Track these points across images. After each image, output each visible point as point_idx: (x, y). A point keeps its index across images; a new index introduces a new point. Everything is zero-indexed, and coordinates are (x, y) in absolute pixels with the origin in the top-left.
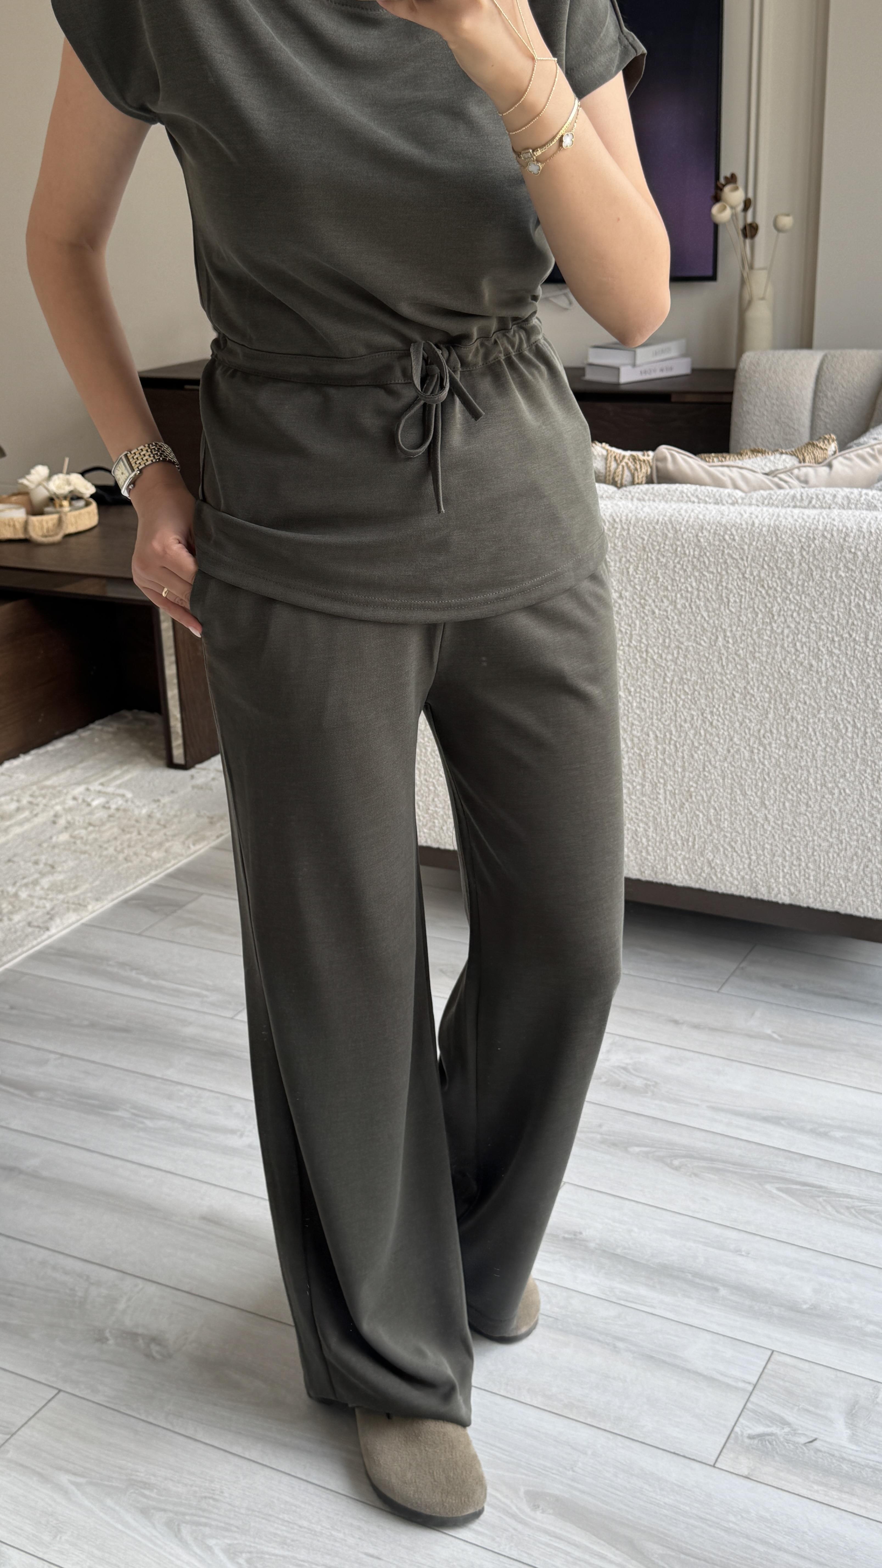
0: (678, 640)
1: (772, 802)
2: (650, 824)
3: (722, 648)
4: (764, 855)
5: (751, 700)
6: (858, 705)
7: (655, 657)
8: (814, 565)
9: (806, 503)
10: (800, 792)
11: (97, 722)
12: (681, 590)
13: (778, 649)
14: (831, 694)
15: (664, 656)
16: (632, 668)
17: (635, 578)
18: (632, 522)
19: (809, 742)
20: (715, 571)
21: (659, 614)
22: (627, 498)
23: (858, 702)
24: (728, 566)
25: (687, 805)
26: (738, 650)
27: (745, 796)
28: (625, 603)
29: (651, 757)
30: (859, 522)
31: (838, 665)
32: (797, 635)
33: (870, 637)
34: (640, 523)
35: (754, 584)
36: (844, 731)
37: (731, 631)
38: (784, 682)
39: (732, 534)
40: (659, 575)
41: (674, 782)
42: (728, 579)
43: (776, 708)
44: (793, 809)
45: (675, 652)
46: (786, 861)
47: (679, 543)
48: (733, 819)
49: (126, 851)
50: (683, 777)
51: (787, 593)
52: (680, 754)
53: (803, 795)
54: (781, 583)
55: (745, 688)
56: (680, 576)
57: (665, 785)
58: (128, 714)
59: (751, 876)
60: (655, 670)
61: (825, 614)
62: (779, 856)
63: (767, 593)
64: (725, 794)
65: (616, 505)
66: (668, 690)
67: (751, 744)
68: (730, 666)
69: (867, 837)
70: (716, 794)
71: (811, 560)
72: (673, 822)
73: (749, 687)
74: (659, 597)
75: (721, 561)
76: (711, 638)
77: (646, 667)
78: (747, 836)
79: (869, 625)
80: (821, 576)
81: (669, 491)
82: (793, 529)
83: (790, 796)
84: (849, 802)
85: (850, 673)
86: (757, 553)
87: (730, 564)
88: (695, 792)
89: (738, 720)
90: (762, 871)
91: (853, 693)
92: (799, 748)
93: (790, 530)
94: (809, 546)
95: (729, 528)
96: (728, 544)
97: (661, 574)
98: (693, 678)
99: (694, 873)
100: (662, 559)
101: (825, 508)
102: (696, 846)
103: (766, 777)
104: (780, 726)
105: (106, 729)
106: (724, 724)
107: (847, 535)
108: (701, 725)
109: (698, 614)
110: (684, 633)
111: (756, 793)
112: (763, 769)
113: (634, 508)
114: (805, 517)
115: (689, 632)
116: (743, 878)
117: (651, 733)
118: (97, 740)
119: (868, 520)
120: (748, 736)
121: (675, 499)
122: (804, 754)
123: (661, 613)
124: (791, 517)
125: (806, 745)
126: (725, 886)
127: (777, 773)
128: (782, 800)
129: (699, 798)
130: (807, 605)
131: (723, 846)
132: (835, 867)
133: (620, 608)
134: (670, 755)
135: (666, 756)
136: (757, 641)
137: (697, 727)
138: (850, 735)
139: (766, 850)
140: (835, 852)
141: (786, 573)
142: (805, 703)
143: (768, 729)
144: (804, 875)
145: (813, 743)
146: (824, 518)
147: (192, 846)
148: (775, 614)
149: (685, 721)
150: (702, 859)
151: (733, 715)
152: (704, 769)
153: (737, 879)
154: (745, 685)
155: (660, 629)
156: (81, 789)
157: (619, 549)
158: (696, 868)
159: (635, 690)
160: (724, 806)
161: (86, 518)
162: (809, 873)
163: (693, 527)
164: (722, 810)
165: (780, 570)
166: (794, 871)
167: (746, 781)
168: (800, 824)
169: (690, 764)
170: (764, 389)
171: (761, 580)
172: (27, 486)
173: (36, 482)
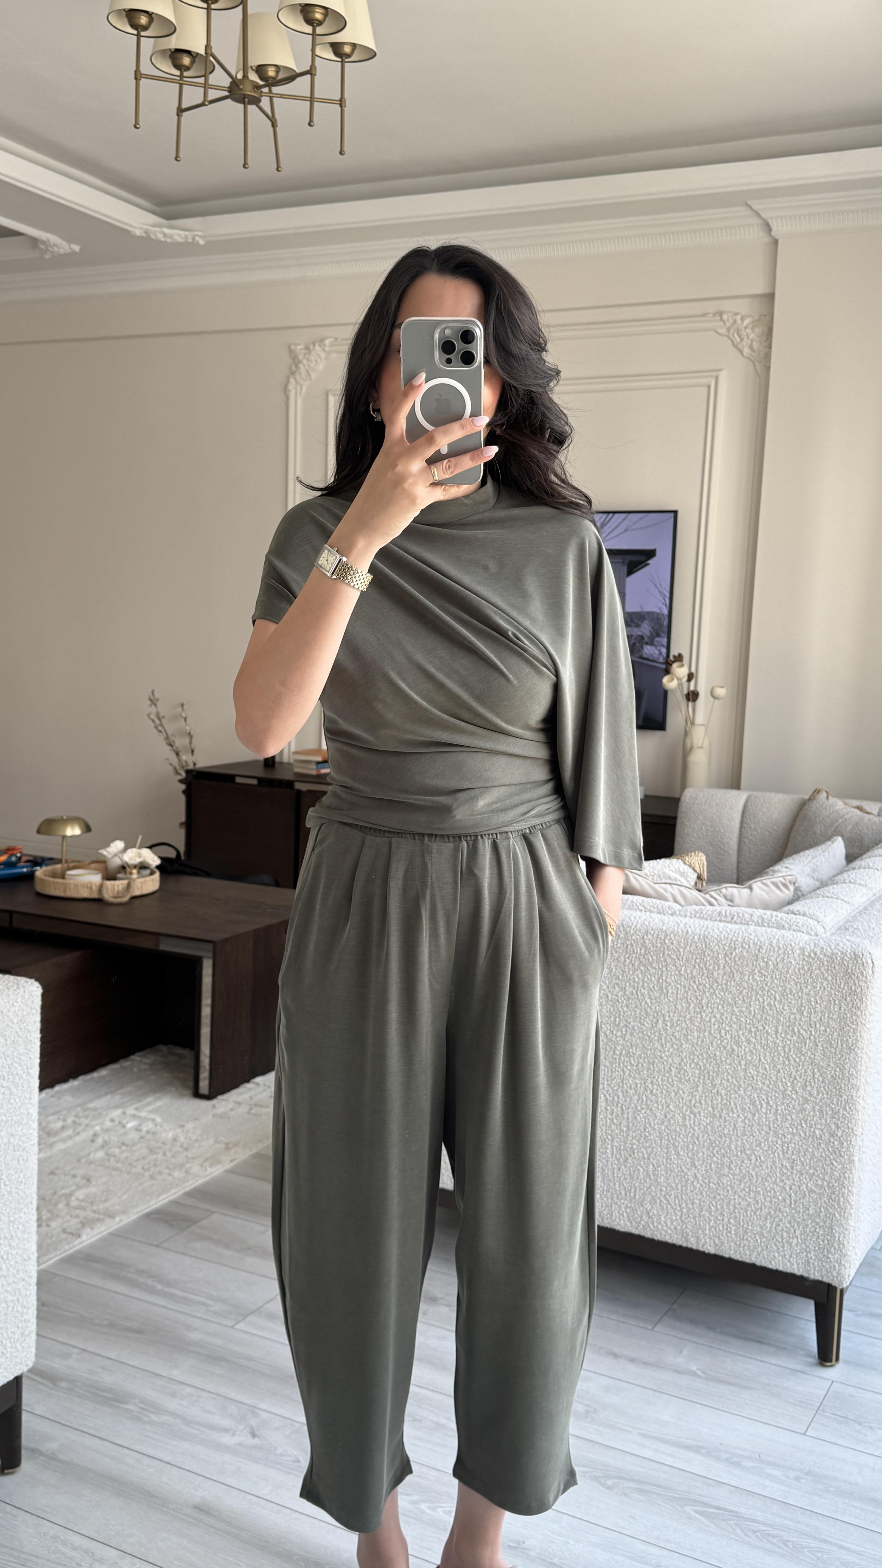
0: (626, 1020)
1: (701, 1163)
3: (662, 1030)
4: (694, 1208)
5: (684, 1075)
6: (771, 1086)
7: (608, 1032)
8: (735, 969)
9: (729, 919)
10: (724, 1157)
11: (137, 1054)
12: (630, 980)
13: (706, 1034)
14: (749, 1075)
15: (615, 1032)
19: (731, 1114)
20: (657, 967)
23: (770, 1084)
24: (667, 964)
25: (630, 1159)
26: (675, 1033)
27: (678, 1156)
30: (770, 938)
31: (755, 1051)
32: (722, 1024)
33: (780, 1031)
36: (759, 1107)
37: (669, 1016)
38: (711, 1062)
39: (671, 939)
41: (620, 1139)
42: (667, 974)
43: (704, 1083)
44: (718, 1171)
45: (624, 1030)
46: (712, 1216)
47: (628, 942)
49: (152, 1169)
50: (628, 1135)
51: (714, 989)
52: (625, 1116)
53: (726, 1159)
54: (709, 980)
55: (680, 1064)
56: (629, 969)
57: (612, 1141)
58: (164, 1048)
59: (682, 1227)
61: (744, 1009)
62: (706, 1211)
63: (698, 987)
64: (662, 1153)
67: (684, 1111)
68: (668, 1044)
69: (778, 1199)
70: (654, 1153)
71: (733, 964)
73: (683, 1064)
75: (662, 959)
76: (652, 1021)
78: (679, 1191)
79: (778, 1021)
80: (740, 978)
82: (719, 939)
83: (715, 1159)
84: (764, 1167)
85: (764, 1058)
86: (690, 956)
87: (669, 962)
88: (637, 1149)
89: (674, 1091)
90: (692, 1223)
91: (766, 1076)
92: (723, 1118)
94: (731, 954)
95: (669, 934)
96: (668, 947)
98: (637, 1053)
101: (744, 924)
102: (637, 1197)
103: (696, 1140)
105: (144, 1060)
106: (662, 1093)
107: (761, 947)
108: (643, 1092)
109: (643, 1000)
110: (631, 1014)
111: (687, 1154)
112: (694, 1134)
114: (728, 930)
116: (675, 1228)
118: (135, 1069)
119: (777, 937)
120: (681, 1105)
122: (727, 1124)
124: (719, 929)
125: (729, 1116)
126: (661, 1234)
127: (705, 1138)
128: (709, 1161)
129: (640, 1154)
130: (730, 1000)
131: (659, 1198)
132: (752, 1224)
134: (618, 1115)
135: (614, 1116)
136: (690, 1027)
137: (640, 1094)
138: (764, 1111)
139: (695, 1205)
140: (752, 1211)
141: (713, 973)
142: (728, 1080)
143: (698, 1100)
144: (727, 1229)
145: (734, 1115)
146: (743, 932)
147: (208, 1168)
148: (704, 1005)
149: (631, 1089)
150: (641, 1208)
151: (670, 1087)
152: (645, 1129)
153: (671, 1229)
156: (118, 1112)
158: (636, 1216)
160: (661, 1163)
161: (150, 884)
162: (731, 1228)
163: (640, 932)
164: (659, 1166)
165: (708, 970)
166: (719, 1225)
167: (679, 1143)
168: (723, 1184)
169: (633, 1124)
170: (701, 818)
171: (693, 977)
172: (105, 856)
173: (113, 854)
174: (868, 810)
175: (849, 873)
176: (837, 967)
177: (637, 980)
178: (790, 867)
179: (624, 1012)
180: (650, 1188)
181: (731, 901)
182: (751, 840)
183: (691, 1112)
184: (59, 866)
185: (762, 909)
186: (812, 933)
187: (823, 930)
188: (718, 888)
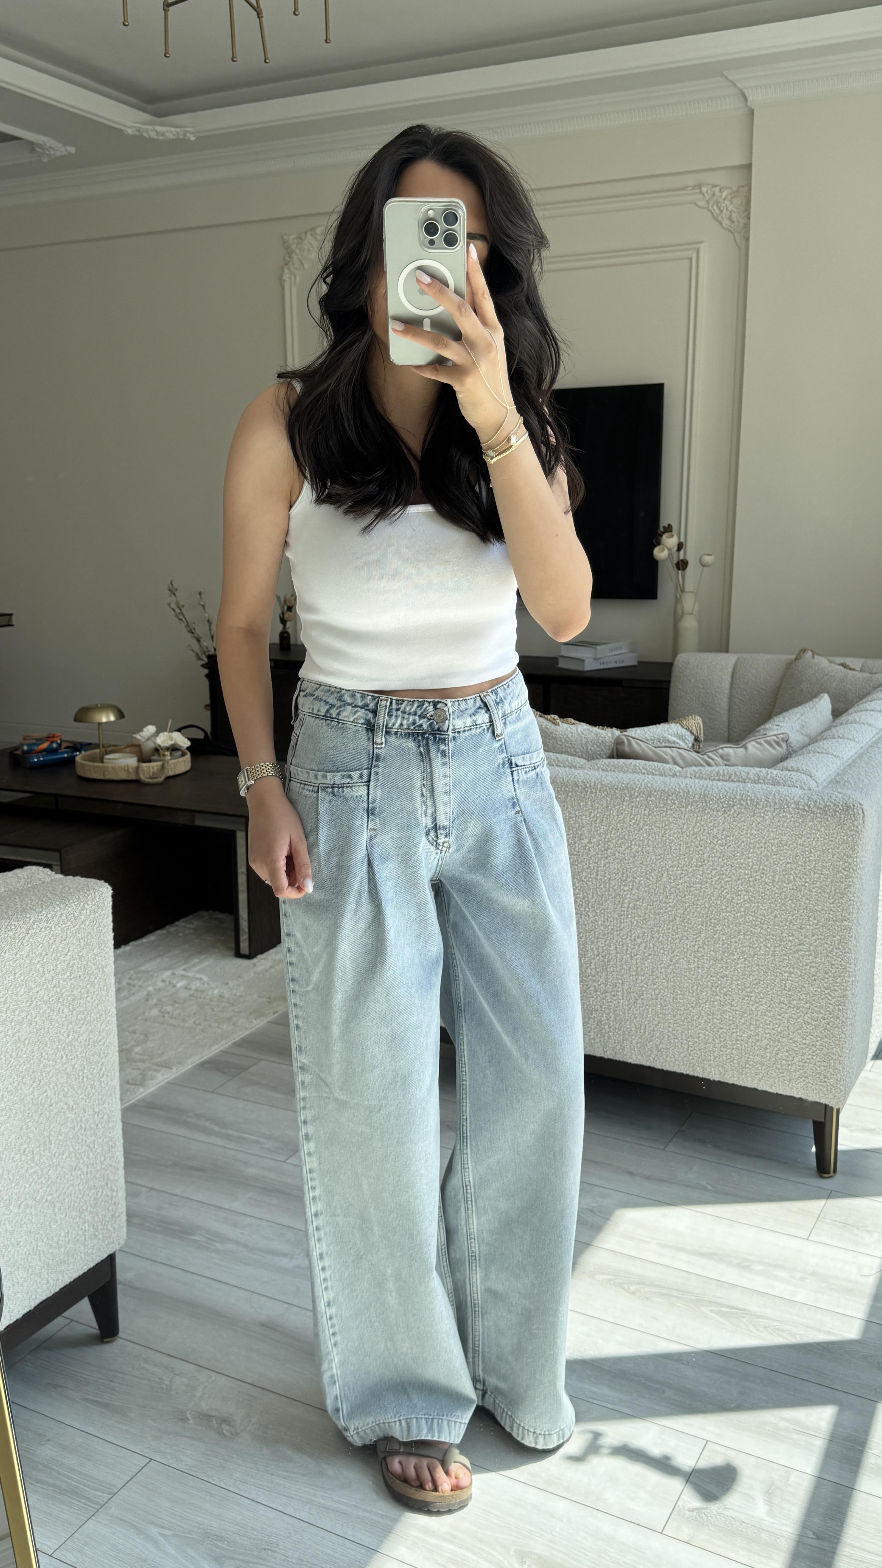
0: (633, 876)
3: (666, 883)
5: (688, 923)
6: (769, 930)
9: (727, 778)
11: (181, 920)
12: (635, 839)
13: (708, 885)
15: (622, 887)
18: (599, 787)
22: (594, 769)
29: (612, 963)
30: (766, 795)
34: (605, 788)
39: (673, 799)
45: (631, 884)
49: (203, 1024)
55: (683, 913)
58: (205, 914)
59: (689, 1059)
60: (615, 897)
61: (742, 861)
62: (710, 1043)
63: (699, 843)
68: (672, 896)
82: (718, 797)
90: (697, 1054)
93: (716, 798)
94: (730, 811)
95: (671, 794)
96: (670, 807)
99: (645, 1054)
101: (741, 782)
102: (647, 1033)
105: (188, 926)
106: (668, 940)
107: (757, 803)
109: (648, 857)
110: (637, 870)
113: (599, 777)
114: (727, 789)
116: (683, 1060)
118: (181, 934)
119: (772, 793)
120: (686, 950)
121: (630, 770)
124: (718, 788)
126: (670, 1065)
127: (709, 979)
129: (649, 996)
130: (729, 853)
131: (667, 1034)
132: (753, 1053)
133: (589, 850)
136: (692, 879)
142: (728, 927)
146: (740, 790)
147: (254, 1021)
148: (705, 859)
149: (638, 937)
152: (653, 972)
153: (678, 1060)
156: (168, 974)
158: (646, 1050)
161: (182, 764)
162: (733, 1058)
163: (644, 793)
165: (708, 827)
166: (722, 1055)
167: (685, 984)
170: (693, 681)
171: (695, 834)
172: (139, 740)
173: (146, 738)
174: (852, 667)
175: (838, 728)
176: (829, 819)
178: (781, 724)
179: (630, 869)
180: (659, 1025)
181: (728, 760)
182: (740, 700)
183: (695, 957)
184: (97, 751)
185: (757, 767)
186: (806, 788)
187: (815, 784)
188: (715, 748)
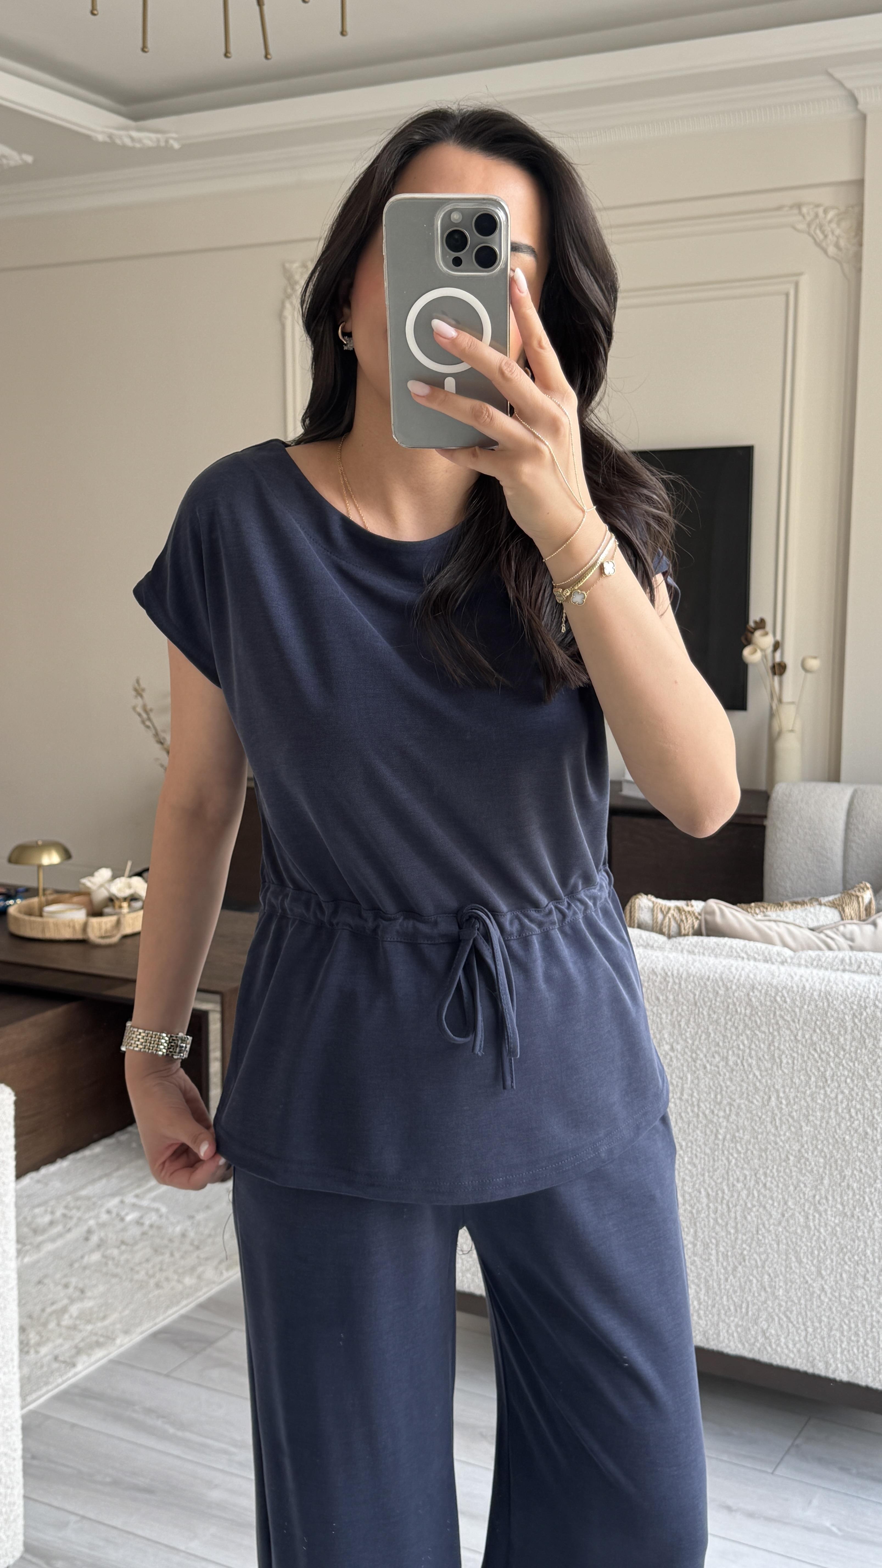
0: (730, 1098)
1: (828, 1272)
2: (702, 1286)
3: (775, 1109)
4: (821, 1327)
5: (805, 1164)
7: (707, 1112)
8: (867, 1033)
9: (855, 967)
10: (858, 1264)
12: (733, 1047)
13: (832, 1114)
15: (716, 1112)
16: (683, 1120)
17: (686, 1031)
18: (683, 976)
19: (865, 1213)
20: (767, 1031)
21: (711, 1069)
22: (676, 951)
24: (780, 1027)
25: (740, 1268)
26: (792, 1112)
27: (800, 1264)
28: (677, 1057)
29: (703, 1215)
32: (852, 1101)
34: (692, 978)
35: (805, 1046)
37: (784, 1092)
38: (839, 1148)
39: (783, 996)
40: (710, 1030)
41: (727, 1243)
42: (780, 1039)
43: (831, 1174)
44: (851, 1281)
45: (727, 1109)
46: (844, 1336)
47: (730, 1001)
48: (788, 1287)
49: (157, 1276)
50: (736, 1239)
51: (839, 1058)
52: (733, 1215)
53: (861, 1267)
54: (834, 1047)
55: (799, 1151)
56: (732, 1033)
57: (717, 1245)
59: (807, 1350)
60: (706, 1126)
62: (837, 1330)
63: (820, 1056)
64: (780, 1260)
65: (667, 957)
66: (720, 1147)
67: (806, 1209)
68: (784, 1127)
70: (770, 1260)
71: (863, 1027)
72: (725, 1286)
73: (803, 1151)
74: (711, 1052)
75: (773, 1021)
76: (763, 1098)
77: (697, 1121)
78: (802, 1306)
80: (873, 1045)
81: (718, 945)
82: (844, 995)
83: (847, 1267)
86: (809, 1017)
87: (781, 1025)
88: (748, 1255)
89: (792, 1183)
90: (819, 1344)
92: (856, 1217)
93: (841, 996)
94: (861, 1014)
95: (780, 989)
96: (780, 1006)
97: (713, 1030)
98: (745, 1137)
99: (747, 1342)
100: (713, 1016)
101: (874, 974)
102: (750, 1313)
103: (822, 1245)
104: (836, 1193)
106: (777, 1186)
108: (754, 1186)
109: (750, 1072)
110: (736, 1090)
111: (812, 1261)
112: (819, 1237)
113: (684, 963)
114: (856, 984)
115: (741, 1090)
116: (799, 1351)
117: (702, 1190)
120: (802, 1201)
121: (724, 953)
122: (861, 1224)
123: (713, 1068)
124: (842, 982)
125: (863, 1215)
126: (780, 1358)
128: (839, 1270)
129: (753, 1262)
130: (861, 1072)
131: (778, 1315)
133: (671, 1060)
134: (723, 1214)
135: (718, 1215)
136: (811, 1105)
137: (749, 1187)
139: (822, 1324)
141: (838, 1039)
142: (861, 1171)
143: (823, 1195)
144: (863, 1352)
145: (870, 1214)
146: (874, 987)
148: (829, 1078)
149: (738, 1181)
150: (756, 1327)
151: (787, 1179)
152: (757, 1231)
153: (793, 1352)
154: (799, 1147)
155: (711, 1084)
156: (116, 1201)
157: (671, 1002)
158: (750, 1336)
159: (687, 1144)
160: (779, 1272)
162: (868, 1351)
163: (744, 986)
164: (777, 1276)
165: (832, 1035)
166: (852, 1347)
167: (801, 1248)
168: (858, 1298)
169: (743, 1225)
170: (797, 819)
171: (814, 1044)
172: (88, 887)
173: (99, 885)
177: (741, 1047)
179: (727, 1087)
180: (765, 1302)
184: (35, 900)
